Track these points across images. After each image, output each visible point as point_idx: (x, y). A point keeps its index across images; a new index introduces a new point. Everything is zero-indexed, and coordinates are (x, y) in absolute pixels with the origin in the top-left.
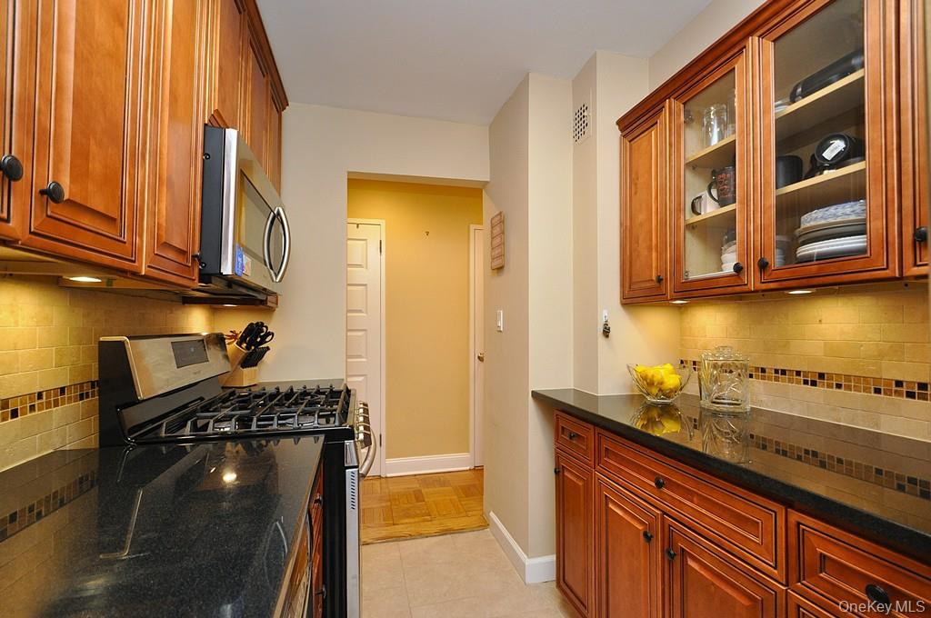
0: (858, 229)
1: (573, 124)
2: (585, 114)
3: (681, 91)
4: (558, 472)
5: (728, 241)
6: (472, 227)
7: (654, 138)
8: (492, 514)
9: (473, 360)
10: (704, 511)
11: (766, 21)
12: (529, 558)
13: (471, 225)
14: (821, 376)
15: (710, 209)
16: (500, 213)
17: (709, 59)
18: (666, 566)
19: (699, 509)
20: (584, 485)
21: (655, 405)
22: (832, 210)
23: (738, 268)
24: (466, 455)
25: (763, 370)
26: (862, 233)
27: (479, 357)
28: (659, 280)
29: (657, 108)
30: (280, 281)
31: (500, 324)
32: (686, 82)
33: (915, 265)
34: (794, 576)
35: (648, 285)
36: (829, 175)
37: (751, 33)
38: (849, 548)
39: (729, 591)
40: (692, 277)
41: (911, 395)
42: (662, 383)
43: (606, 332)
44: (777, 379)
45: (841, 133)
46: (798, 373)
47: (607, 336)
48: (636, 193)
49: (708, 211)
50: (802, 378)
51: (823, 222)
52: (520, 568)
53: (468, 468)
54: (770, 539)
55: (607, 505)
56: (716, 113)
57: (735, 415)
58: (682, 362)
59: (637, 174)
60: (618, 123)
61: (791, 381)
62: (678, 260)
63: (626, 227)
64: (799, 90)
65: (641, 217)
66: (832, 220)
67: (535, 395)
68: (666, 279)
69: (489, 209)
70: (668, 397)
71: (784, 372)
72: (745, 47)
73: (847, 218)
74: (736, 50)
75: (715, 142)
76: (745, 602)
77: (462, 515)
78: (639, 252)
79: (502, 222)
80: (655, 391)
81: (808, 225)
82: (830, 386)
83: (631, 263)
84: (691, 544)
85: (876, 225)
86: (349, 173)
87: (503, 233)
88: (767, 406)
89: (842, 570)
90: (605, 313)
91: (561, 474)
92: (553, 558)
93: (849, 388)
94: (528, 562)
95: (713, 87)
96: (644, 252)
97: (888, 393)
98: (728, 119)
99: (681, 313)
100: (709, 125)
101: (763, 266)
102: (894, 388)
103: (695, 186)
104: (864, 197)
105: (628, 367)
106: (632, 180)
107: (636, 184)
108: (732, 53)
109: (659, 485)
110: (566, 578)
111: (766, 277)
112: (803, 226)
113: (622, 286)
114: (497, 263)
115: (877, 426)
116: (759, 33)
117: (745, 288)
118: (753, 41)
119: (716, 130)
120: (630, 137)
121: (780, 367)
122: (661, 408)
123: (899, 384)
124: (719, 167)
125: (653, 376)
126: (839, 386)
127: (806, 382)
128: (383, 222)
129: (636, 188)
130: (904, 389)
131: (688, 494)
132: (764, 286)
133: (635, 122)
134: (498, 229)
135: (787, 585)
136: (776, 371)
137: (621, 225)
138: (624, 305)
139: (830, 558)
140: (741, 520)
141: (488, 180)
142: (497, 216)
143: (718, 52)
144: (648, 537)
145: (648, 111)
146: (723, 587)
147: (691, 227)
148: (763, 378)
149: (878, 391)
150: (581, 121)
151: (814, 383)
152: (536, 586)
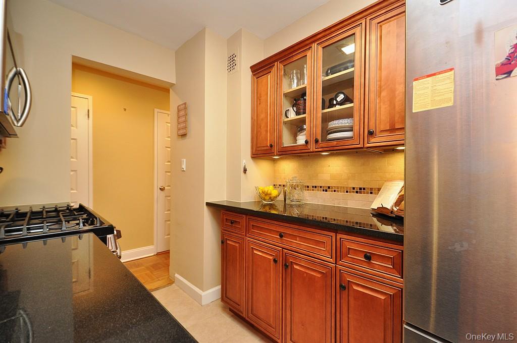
0: (351, 129)
1: (227, 63)
2: (235, 59)
3: (283, 59)
4: (223, 242)
5: (299, 131)
6: (156, 110)
7: (269, 79)
8: (176, 275)
9: (156, 191)
10: (302, 243)
11: (320, 39)
12: (203, 291)
13: (155, 109)
14: (329, 187)
15: (292, 115)
16: (185, 104)
17: (296, 48)
18: (284, 271)
19: (299, 243)
20: (239, 246)
21: (267, 205)
22: (341, 121)
23: (307, 142)
24: (151, 247)
25: (308, 187)
26: (352, 130)
27: (160, 189)
28: (271, 146)
29: (271, 65)
30: (21, 126)
31: (184, 166)
32: (285, 56)
33: (368, 143)
34: (338, 259)
35: (265, 148)
36: (338, 107)
37: (314, 42)
38: (358, 243)
39: (312, 273)
40: (285, 146)
41: (357, 192)
42: (270, 194)
43: (245, 171)
44: (313, 190)
45: (343, 91)
46: (321, 187)
47: (245, 173)
48: (260, 104)
49: (292, 117)
50: (322, 189)
51: (338, 125)
52: (198, 298)
53: (153, 254)
54: (329, 247)
55: (253, 251)
56: (296, 73)
57: (299, 206)
58: (274, 185)
59: (261, 94)
60: (251, 67)
61: (318, 190)
62: (280, 137)
63: (254, 120)
64: (329, 71)
65: (262, 116)
66: (340, 125)
67: (208, 204)
68: (274, 146)
69: (175, 100)
70: (272, 200)
71: (316, 187)
72: (311, 47)
73: (345, 125)
74: (308, 47)
75: (295, 87)
76: (319, 276)
77: (155, 280)
78: (261, 133)
79: (185, 108)
80: (267, 198)
81: (332, 126)
82: (332, 191)
83: (257, 137)
84: (296, 258)
85: (356, 128)
86: (73, 57)
87: (186, 115)
88: (309, 201)
89: (356, 252)
90: (244, 161)
91: (225, 243)
92: (220, 287)
93: (338, 191)
94: (203, 294)
95: (297, 61)
96: (264, 133)
97: (350, 192)
98: (301, 78)
99: (274, 163)
100: (293, 78)
101: (317, 141)
102: (352, 190)
103: (286, 105)
104: (353, 117)
105: (256, 187)
106: (257, 98)
107: (260, 100)
108: (306, 48)
109: (281, 236)
110: (228, 295)
111: (317, 146)
112: (329, 127)
113: (252, 148)
114: (182, 132)
115: (347, 204)
116: (317, 43)
117: (309, 151)
118: (315, 45)
119: (295, 81)
120: (257, 76)
121: (314, 185)
122: (270, 206)
123: (354, 188)
124: (298, 99)
125: (268, 191)
126: (335, 191)
127: (323, 190)
128: (90, 98)
129: (260, 101)
130: (355, 190)
131: (294, 237)
132: (317, 150)
133: (260, 69)
134: (183, 112)
135: (336, 264)
136: (313, 187)
137: (252, 118)
138: (252, 157)
139: (351, 248)
140: (318, 243)
141: (175, 83)
142: (182, 104)
143: (300, 46)
144: (275, 261)
145: (266, 66)
146: (309, 272)
147: (285, 123)
148: (308, 190)
149: (347, 192)
150: (232, 62)
151: (326, 191)
152: (208, 305)
